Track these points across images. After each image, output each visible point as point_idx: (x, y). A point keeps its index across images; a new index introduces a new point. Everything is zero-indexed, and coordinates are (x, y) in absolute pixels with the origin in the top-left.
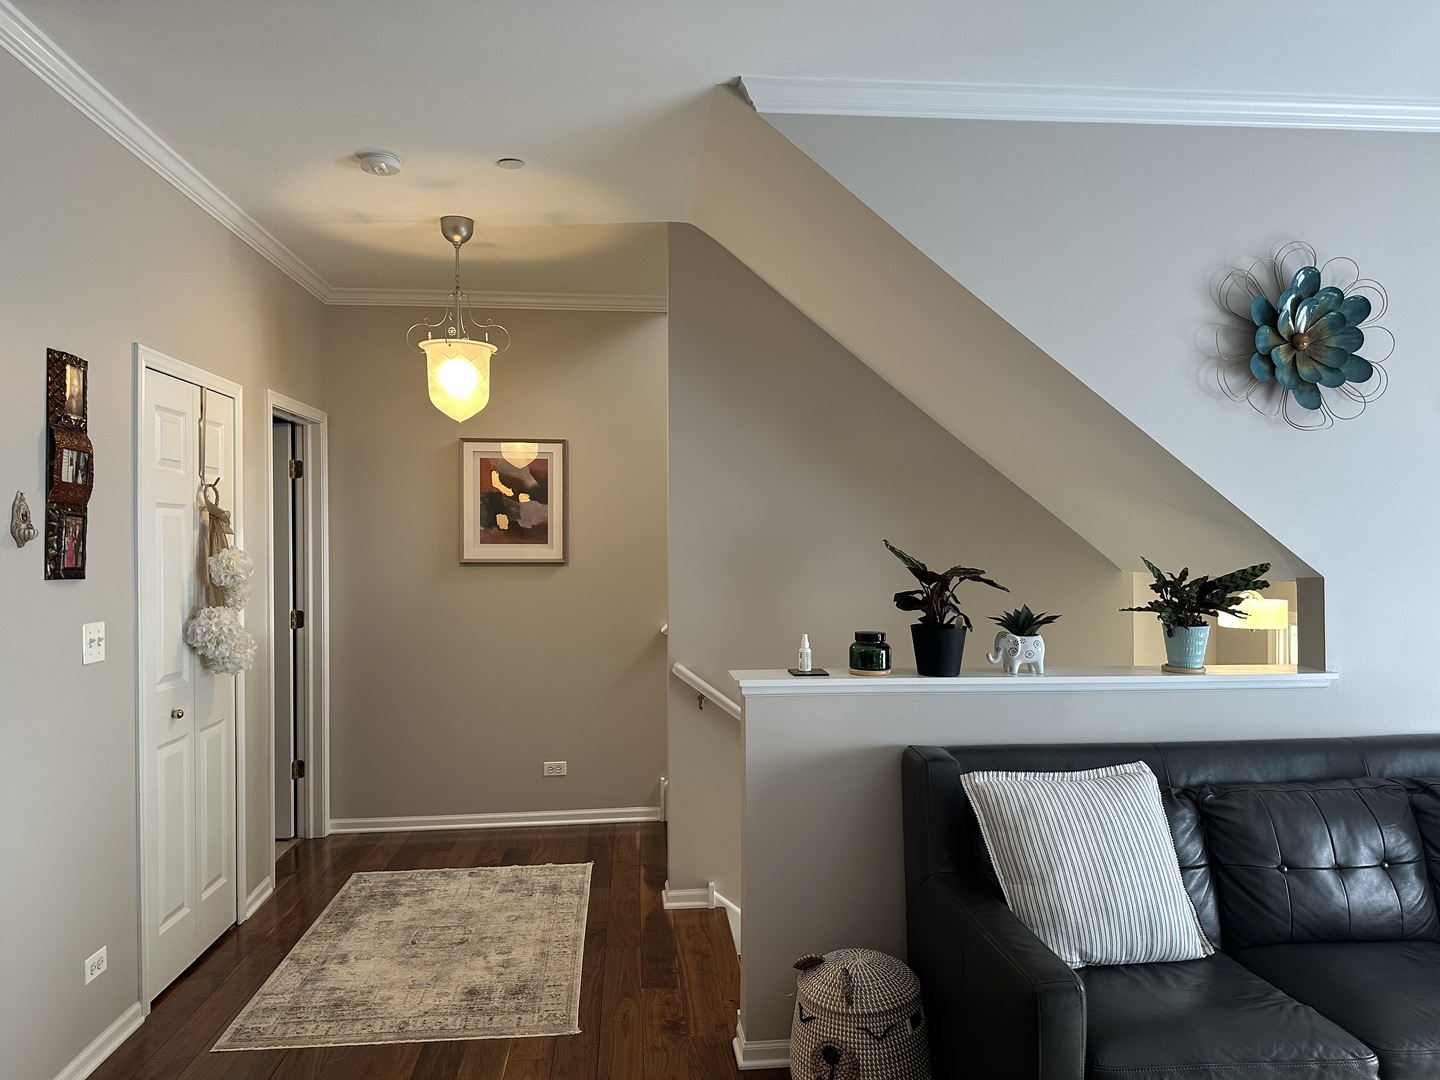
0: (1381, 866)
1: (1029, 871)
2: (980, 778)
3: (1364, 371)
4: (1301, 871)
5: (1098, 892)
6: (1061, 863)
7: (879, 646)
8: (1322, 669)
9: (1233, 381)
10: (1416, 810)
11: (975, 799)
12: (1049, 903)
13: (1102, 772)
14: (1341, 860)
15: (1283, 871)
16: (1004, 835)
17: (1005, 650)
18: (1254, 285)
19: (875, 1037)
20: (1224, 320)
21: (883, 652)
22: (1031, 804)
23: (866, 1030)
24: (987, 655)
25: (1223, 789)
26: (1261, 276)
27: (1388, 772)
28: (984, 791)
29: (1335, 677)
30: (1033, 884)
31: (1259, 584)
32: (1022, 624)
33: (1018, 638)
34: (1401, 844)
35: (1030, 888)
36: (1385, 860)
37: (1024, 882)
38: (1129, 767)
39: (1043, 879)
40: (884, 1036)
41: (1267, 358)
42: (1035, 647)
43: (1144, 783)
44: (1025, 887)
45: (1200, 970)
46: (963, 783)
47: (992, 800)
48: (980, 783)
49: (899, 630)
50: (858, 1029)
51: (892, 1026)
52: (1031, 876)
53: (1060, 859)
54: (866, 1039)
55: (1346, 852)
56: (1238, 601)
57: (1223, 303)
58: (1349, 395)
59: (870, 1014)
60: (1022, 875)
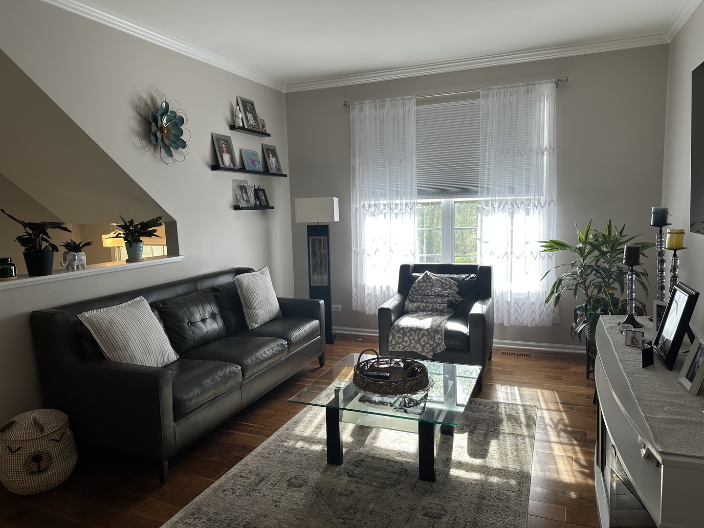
0: (212, 316)
1: (119, 346)
2: (87, 314)
3: (184, 145)
4: (192, 323)
5: (144, 346)
6: (130, 339)
7: (9, 264)
8: (177, 254)
9: (144, 143)
10: (216, 297)
11: (87, 323)
12: (129, 355)
13: (129, 302)
14: (203, 317)
15: (188, 325)
16: (104, 334)
17: (70, 260)
18: (146, 104)
19: (57, 441)
20: (138, 117)
21: (13, 267)
22: (112, 319)
23: (53, 439)
24: (61, 263)
25: (164, 302)
26: (149, 101)
27: (202, 287)
28: (91, 320)
29: (183, 257)
30: (121, 350)
31: (159, 224)
32: (74, 247)
33: (75, 253)
34: (216, 310)
35: (120, 352)
36: (213, 315)
37: (117, 350)
38: (138, 299)
39: (125, 347)
40: (60, 440)
41: (155, 136)
42: (82, 256)
43: (144, 305)
44: (118, 352)
45: (176, 363)
46: (80, 318)
47: (95, 322)
49: (17, 255)
50: (48, 441)
51: (63, 433)
52: (120, 347)
53: (129, 337)
54: (54, 443)
55: (203, 314)
56: (155, 231)
57: (137, 110)
58: (178, 152)
59: (51, 433)
60: (114, 347)
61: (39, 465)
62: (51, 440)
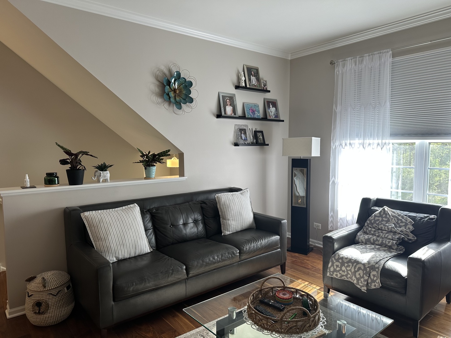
0: (194, 222)
1: (101, 238)
2: (87, 214)
3: (191, 100)
4: (175, 226)
5: (120, 240)
6: (110, 234)
7: (55, 177)
8: (184, 176)
9: (160, 100)
10: (202, 208)
11: (85, 220)
12: (107, 245)
13: (124, 207)
14: (185, 222)
15: (171, 227)
16: (94, 229)
17: (97, 176)
18: (165, 74)
19: (54, 295)
20: (157, 83)
21: (56, 179)
22: (102, 219)
23: (51, 294)
24: (92, 178)
25: (157, 209)
26: (167, 72)
27: (197, 200)
28: (88, 217)
29: (186, 178)
30: (102, 241)
31: (168, 155)
32: (103, 168)
33: (101, 172)
34: (199, 217)
35: (101, 242)
36: (195, 221)
37: (99, 241)
38: (131, 205)
39: (105, 239)
41: (168, 94)
43: (136, 209)
44: (100, 242)
45: (149, 255)
46: (81, 216)
47: (90, 219)
48: (87, 215)
49: (62, 171)
50: (48, 294)
51: (60, 291)
52: (101, 239)
53: (110, 233)
54: (51, 297)
55: (186, 220)
56: (162, 159)
57: (157, 78)
58: (189, 107)
59: (52, 289)
60: (98, 239)
61: (39, 309)
62: (49, 294)
